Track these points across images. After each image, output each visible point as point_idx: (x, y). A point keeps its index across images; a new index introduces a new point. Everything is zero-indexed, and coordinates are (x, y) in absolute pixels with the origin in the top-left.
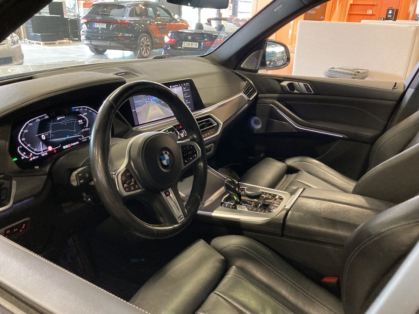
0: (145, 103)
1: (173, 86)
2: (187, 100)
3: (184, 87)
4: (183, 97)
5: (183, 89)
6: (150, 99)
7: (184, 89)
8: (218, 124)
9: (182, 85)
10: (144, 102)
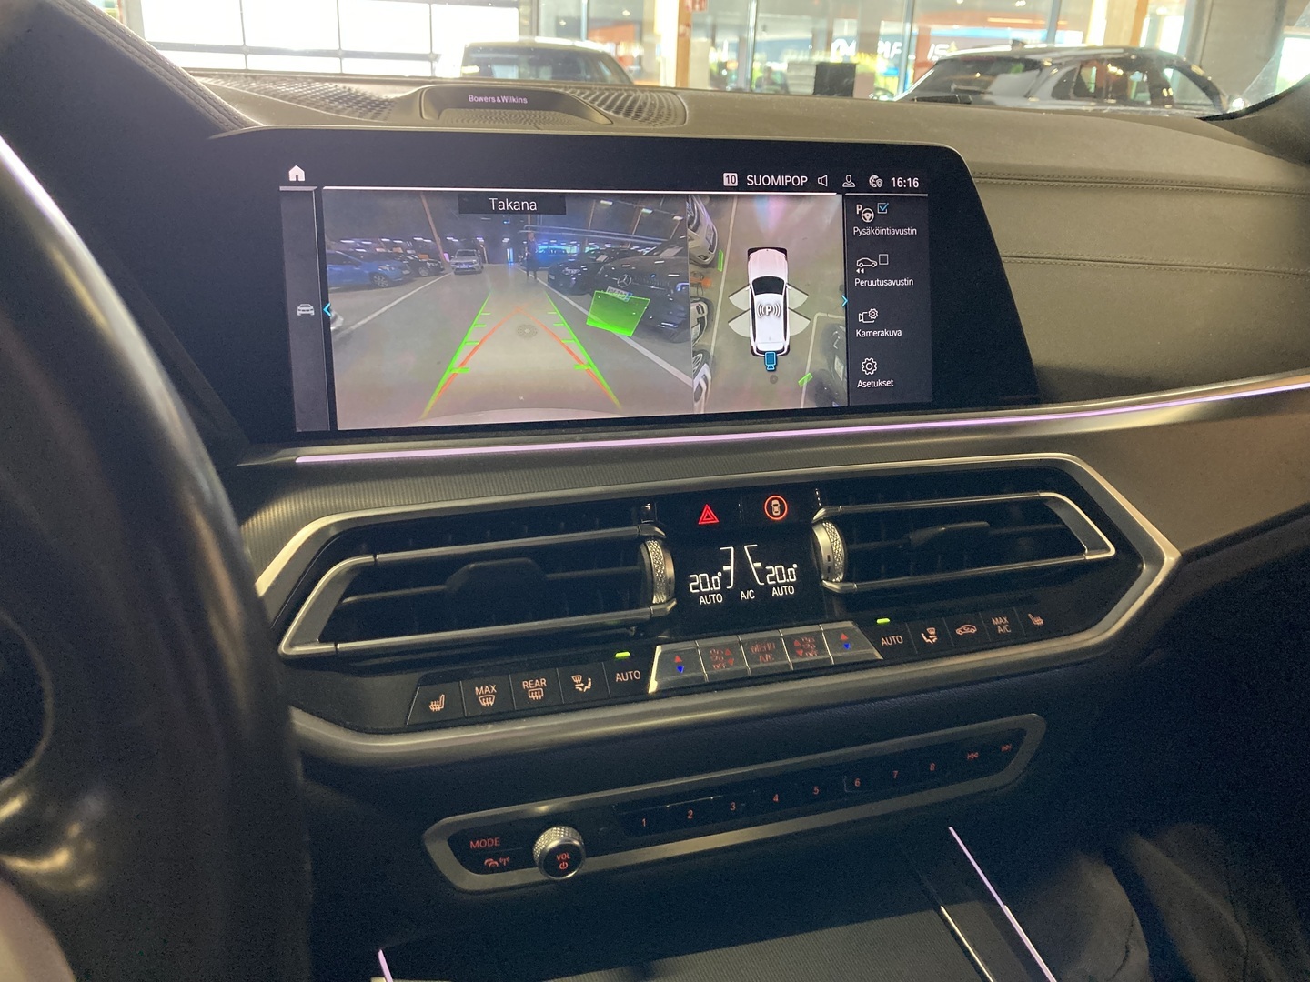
0: (437, 271)
1: (752, 180)
2: (873, 314)
3: (870, 203)
4: (840, 279)
5: (850, 219)
6: (494, 243)
7: (868, 217)
8: (1132, 554)
9: (848, 183)
10: (425, 258)
